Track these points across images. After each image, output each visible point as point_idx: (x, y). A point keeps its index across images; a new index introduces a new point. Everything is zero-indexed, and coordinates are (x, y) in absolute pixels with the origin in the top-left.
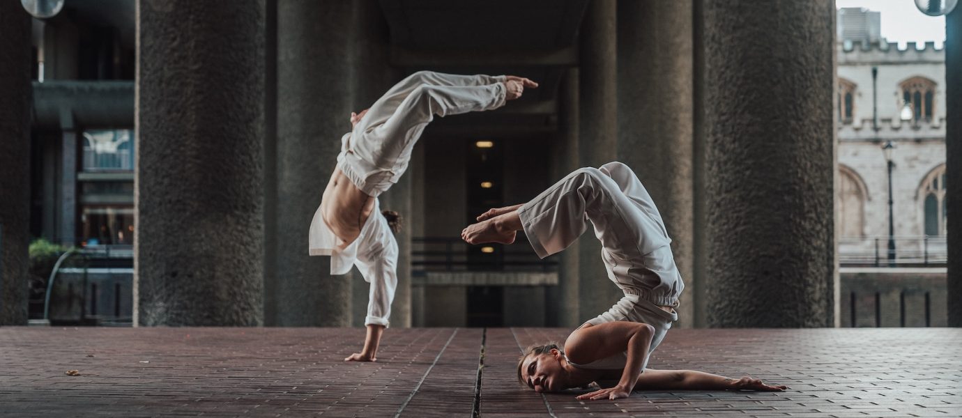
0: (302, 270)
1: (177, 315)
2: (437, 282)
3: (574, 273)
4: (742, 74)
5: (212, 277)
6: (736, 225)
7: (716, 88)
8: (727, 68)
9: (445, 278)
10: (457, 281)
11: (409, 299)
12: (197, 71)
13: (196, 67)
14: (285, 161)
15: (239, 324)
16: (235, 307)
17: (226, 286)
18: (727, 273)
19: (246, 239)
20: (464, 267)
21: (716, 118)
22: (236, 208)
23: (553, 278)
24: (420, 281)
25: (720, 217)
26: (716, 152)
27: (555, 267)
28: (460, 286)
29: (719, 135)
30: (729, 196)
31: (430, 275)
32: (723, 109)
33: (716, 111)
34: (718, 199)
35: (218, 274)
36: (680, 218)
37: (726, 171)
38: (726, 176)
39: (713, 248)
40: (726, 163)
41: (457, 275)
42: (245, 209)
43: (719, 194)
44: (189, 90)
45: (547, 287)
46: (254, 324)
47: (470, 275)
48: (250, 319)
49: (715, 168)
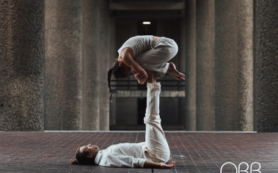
0: (57, 95)
1: (3, 124)
2: (122, 96)
3: (193, 92)
4: (274, 9)
5: (20, 107)
6: (271, 82)
7: (262, 15)
8: (267, 6)
9: (127, 94)
10: (133, 96)
11: (108, 105)
12: (12, 9)
13: (12, 7)
14: (48, 41)
15: (33, 130)
16: (31, 121)
17: (26, 111)
18: (267, 105)
19: (36, 88)
20: (136, 88)
21: (261, 30)
22: (31, 73)
23: (182, 94)
24: (114, 95)
25: (263, 78)
26: (262, 46)
27: (184, 88)
28: (134, 98)
29: (263, 38)
30: (267, 68)
31: (119, 92)
32: (265, 26)
33: (262, 27)
34: (262, 69)
35: (23, 105)
36: (247, 70)
37: (266, 56)
38: (266, 58)
39: (260, 92)
40: (266, 52)
41: (133, 92)
42: (35, 74)
43: (263, 66)
44: (9, 17)
45: (180, 99)
46: (40, 129)
47: (140, 92)
48: (38, 126)
49: (261, 54)
